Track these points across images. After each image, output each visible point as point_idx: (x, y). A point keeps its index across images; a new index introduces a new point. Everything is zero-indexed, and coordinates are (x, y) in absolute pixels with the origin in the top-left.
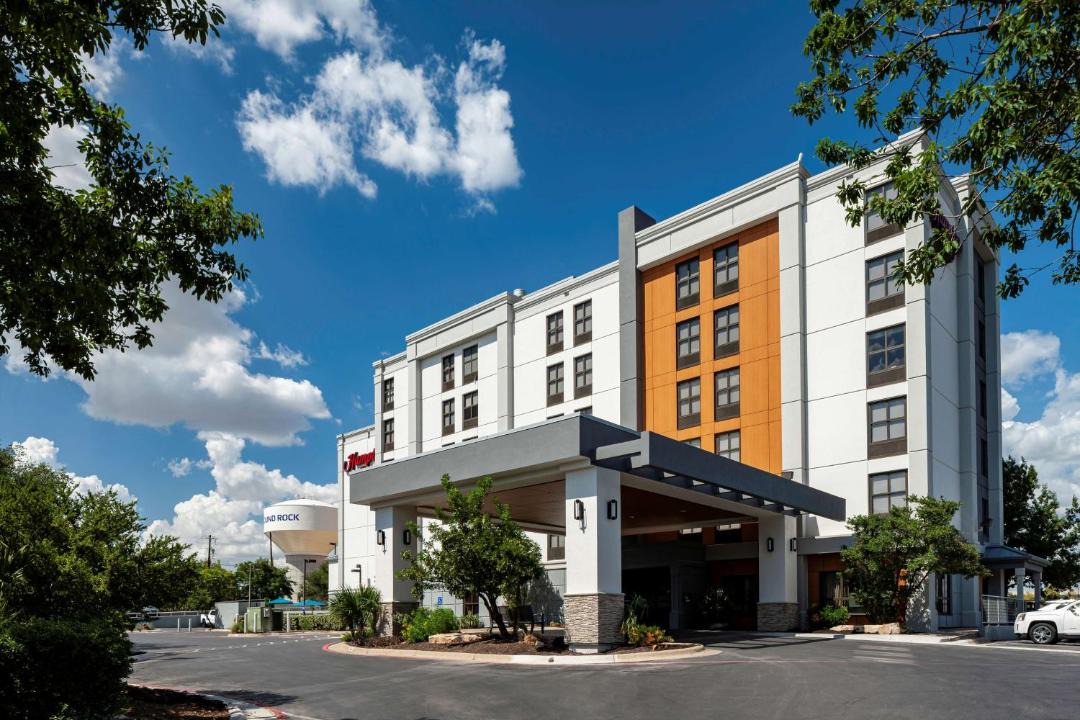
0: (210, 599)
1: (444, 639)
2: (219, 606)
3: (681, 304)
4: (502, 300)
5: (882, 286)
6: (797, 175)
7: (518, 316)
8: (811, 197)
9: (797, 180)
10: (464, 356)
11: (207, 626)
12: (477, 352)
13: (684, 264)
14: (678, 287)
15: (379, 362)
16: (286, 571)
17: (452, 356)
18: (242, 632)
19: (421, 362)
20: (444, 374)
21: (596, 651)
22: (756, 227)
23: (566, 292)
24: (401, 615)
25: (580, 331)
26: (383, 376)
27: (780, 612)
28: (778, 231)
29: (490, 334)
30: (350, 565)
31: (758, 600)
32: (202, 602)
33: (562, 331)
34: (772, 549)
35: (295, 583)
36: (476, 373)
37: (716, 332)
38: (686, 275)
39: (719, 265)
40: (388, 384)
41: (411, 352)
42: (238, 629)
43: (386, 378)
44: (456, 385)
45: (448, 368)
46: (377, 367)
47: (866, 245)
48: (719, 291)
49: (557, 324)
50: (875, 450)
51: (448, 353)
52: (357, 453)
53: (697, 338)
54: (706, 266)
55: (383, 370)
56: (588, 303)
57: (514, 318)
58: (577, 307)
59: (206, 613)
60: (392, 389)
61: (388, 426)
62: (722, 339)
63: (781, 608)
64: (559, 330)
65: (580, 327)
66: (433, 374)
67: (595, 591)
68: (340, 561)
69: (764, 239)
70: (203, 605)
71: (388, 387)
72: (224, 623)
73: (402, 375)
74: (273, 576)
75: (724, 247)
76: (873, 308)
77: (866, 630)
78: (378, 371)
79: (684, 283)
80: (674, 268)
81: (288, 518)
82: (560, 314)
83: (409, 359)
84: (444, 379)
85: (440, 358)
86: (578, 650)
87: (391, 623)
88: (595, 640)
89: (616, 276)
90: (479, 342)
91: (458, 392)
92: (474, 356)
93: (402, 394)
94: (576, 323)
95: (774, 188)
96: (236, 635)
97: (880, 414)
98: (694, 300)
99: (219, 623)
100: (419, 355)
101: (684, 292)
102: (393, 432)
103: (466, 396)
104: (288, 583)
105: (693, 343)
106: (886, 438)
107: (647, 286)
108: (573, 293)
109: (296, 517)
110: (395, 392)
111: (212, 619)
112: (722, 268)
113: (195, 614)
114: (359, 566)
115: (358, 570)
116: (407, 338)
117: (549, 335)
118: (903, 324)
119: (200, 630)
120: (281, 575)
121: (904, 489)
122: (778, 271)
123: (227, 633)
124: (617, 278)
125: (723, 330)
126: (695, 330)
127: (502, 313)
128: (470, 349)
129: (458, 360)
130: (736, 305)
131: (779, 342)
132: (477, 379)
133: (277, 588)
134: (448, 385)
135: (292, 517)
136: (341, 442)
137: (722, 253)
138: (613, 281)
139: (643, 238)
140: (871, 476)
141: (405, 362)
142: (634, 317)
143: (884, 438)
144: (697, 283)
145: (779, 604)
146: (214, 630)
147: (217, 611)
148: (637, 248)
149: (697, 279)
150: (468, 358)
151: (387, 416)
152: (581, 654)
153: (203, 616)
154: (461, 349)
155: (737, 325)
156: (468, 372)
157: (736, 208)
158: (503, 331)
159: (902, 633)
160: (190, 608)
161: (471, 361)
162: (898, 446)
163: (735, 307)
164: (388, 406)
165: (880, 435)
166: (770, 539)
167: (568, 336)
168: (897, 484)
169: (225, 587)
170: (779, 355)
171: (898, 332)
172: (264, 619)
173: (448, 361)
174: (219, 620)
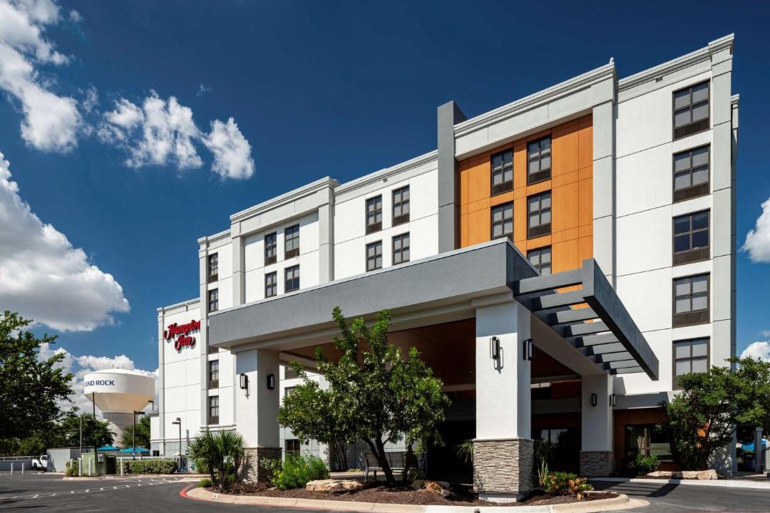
0: (42, 446)
1: (323, 486)
2: (50, 451)
3: (496, 190)
4: (324, 184)
5: (688, 176)
6: (612, 75)
7: (338, 199)
8: (622, 96)
9: (612, 79)
10: (286, 234)
11: (38, 469)
12: (298, 230)
13: (499, 154)
14: (493, 174)
15: (204, 238)
16: (107, 424)
17: (275, 233)
18: (78, 476)
19: (245, 239)
20: (267, 250)
21: (514, 500)
22: (567, 123)
23: (384, 178)
24: (269, 461)
25: (398, 213)
26: (207, 251)
27: (602, 460)
28: (591, 125)
29: (312, 214)
30: (170, 418)
31: (580, 449)
32: (35, 448)
33: (381, 213)
34: (596, 405)
35: (116, 434)
36: (298, 249)
37: (529, 215)
38: (500, 165)
39: (532, 156)
40: (212, 259)
41: (235, 230)
42: (72, 473)
43: (210, 253)
44: (278, 259)
45: (269, 245)
46: (203, 243)
47: (673, 141)
48: (533, 179)
49: (375, 207)
50: (680, 320)
51: (272, 231)
52: (176, 324)
53: (511, 220)
54: (520, 157)
55: (208, 245)
56: (407, 188)
57: (334, 201)
58: (395, 192)
59: (38, 459)
60: (216, 263)
61: (212, 296)
62: (534, 222)
63: (603, 456)
64: (378, 212)
65: (398, 210)
66: (256, 249)
67: (515, 436)
68: (161, 415)
69: (576, 133)
70: (36, 451)
71: (212, 261)
72: (56, 466)
73: (226, 250)
74: (95, 428)
75: (537, 140)
76: (679, 196)
77: (685, 476)
78: (203, 247)
79: (498, 172)
80: (489, 158)
81: (105, 383)
82: (379, 198)
83: (233, 236)
84: (266, 254)
85: (262, 236)
86: (491, 499)
87: (256, 468)
88: (516, 489)
89: (435, 164)
90: (301, 222)
91: (280, 266)
92: (295, 234)
93: (226, 267)
94: (394, 206)
95: (589, 87)
96: (72, 479)
97: (684, 289)
98: (508, 186)
99: (51, 466)
100: (243, 233)
101: (498, 180)
102: (217, 301)
103: (287, 270)
104: (109, 434)
105: (506, 225)
106: (689, 310)
107: (464, 174)
108: (390, 180)
109: (111, 383)
110: (219, 265)
111: (45, 463)
112: (535, 159)
113: (27, 458)
114: (179, 419)
115: (178, 422)
116: (232, 217)
117: (368, 216)
118: (708, 210)
119: (33, 473)
120: (103, 428)
121: (706, 354)
122: (591, 161)
123: (61, 477)
124: (437, 166)
125: (536, 213)
126: (508, 214)
127: (324, 195)
128: (291, 228)
129: (280, 238)
130: (549, 192)
131: (591, 224)
132: (298, 254)
133: (99, 438)
134: (270, 260)
135: (108, 383)
136: (161, 314)
137: (535, 146)
138: (431, 168)
139: (460, 130)
140: (675, 343)
141: (229, 239)
142: (452, 200)
143: (688, 309)
144: (511, 172)
145: (602, 453)
146: (47, 473)
147: (49, 456)
148: (455, 138)
149: (511, 168)
150: (289, 236)
151: (212, 286)
152: (494, 504)
153: (35, 461)
154: (283, 228)
155: (549, 209)
156: (290, 249)
157: (551, 104)
158: (324, 212)
159: (719, 478)
160: (23, 454)
161: (293, 239)
162: (701, 317)
163: (548, 193)
164: (212, 278)
165: (684, 307)
166: (594, 394)
167: (386, 217)
168: (699, 350)
169: (53, 437)
170: (592, 235)
171: (702, 218)
172: (98, 464)
173: (270, 238)
174: (51, 464)
